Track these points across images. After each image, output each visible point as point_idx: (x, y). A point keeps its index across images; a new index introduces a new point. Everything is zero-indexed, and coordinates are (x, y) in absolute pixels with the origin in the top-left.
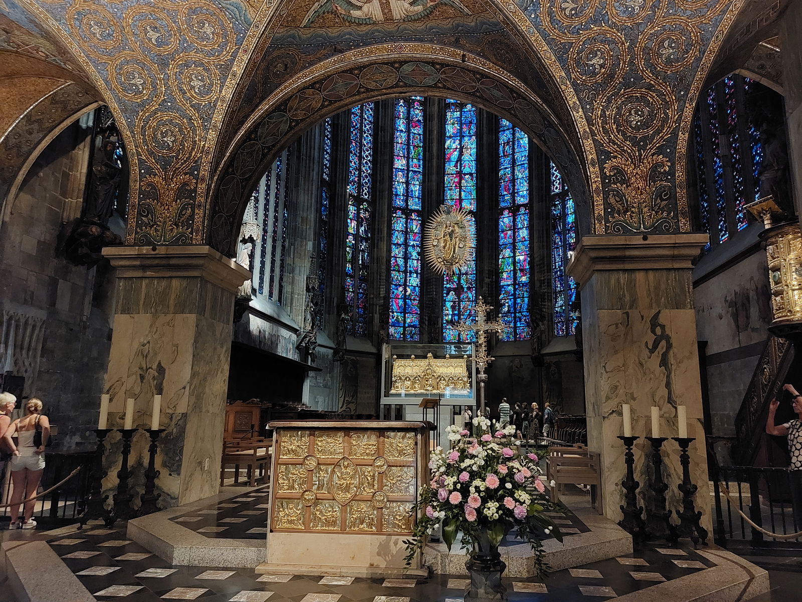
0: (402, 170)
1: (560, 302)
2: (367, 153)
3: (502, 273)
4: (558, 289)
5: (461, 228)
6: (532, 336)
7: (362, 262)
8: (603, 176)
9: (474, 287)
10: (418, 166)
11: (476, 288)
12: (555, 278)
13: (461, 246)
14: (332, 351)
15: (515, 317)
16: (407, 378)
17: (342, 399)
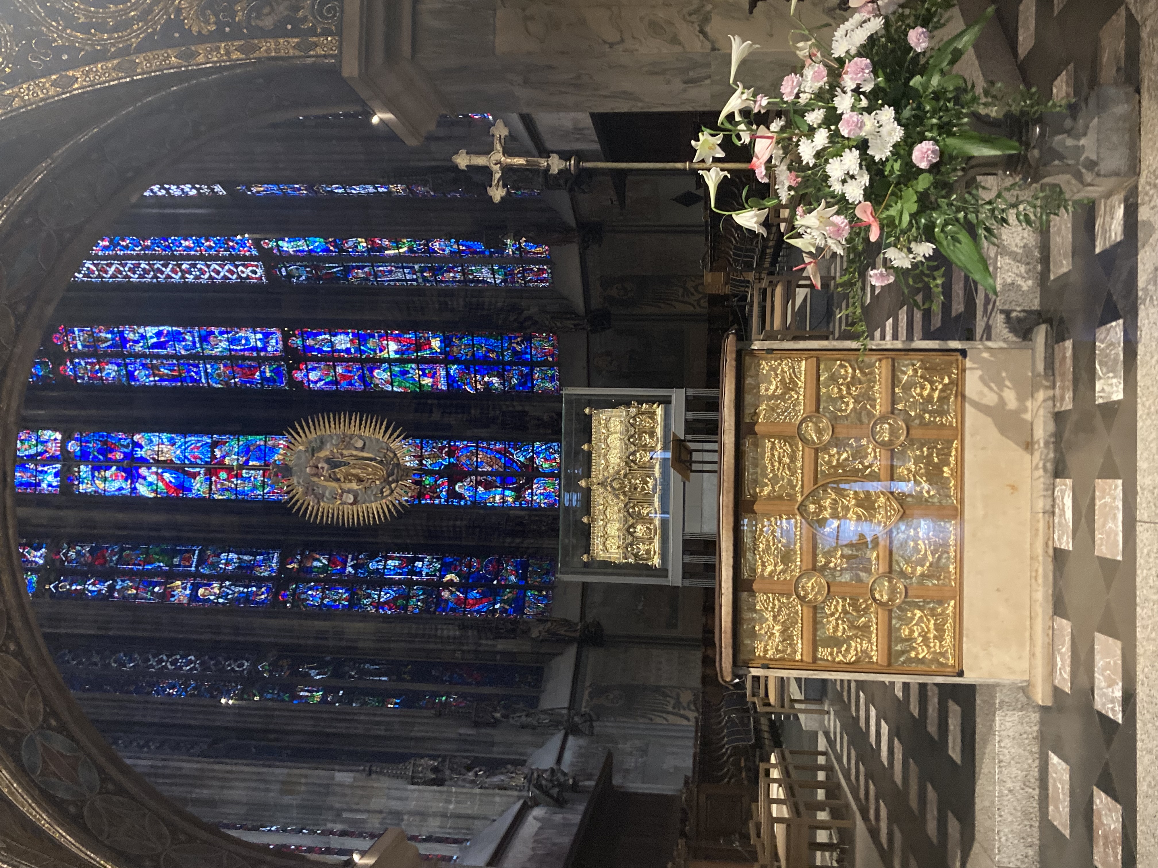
0: (195, 588)
1: (485, 274)
2: (153, 662)
3: (421, 386)
4: (459, 276)
5: (322, 443)
6: (549, 330)
7: (384, 676)
8: (219, 36)
9: (449, 443)
10: (187, 555)
11: (449, 439)
12: (436, 281)
13: (360, 444)
14: (571, 739)
15: (511, 363)
16: (629, 531)
17: (671, 718)
